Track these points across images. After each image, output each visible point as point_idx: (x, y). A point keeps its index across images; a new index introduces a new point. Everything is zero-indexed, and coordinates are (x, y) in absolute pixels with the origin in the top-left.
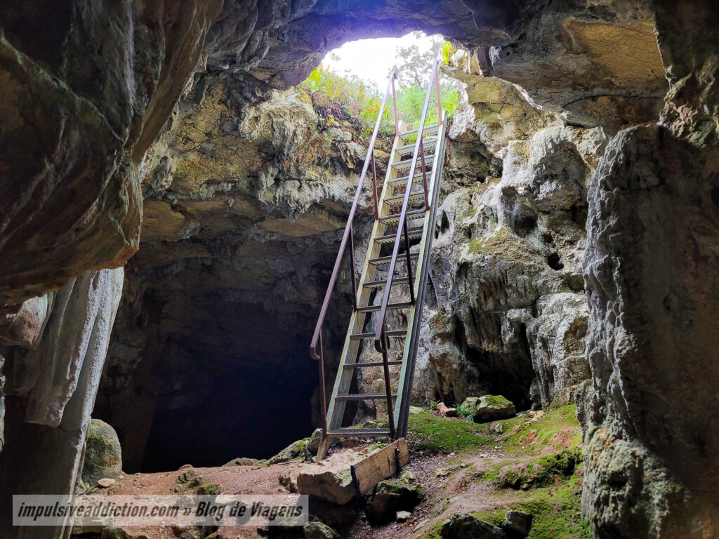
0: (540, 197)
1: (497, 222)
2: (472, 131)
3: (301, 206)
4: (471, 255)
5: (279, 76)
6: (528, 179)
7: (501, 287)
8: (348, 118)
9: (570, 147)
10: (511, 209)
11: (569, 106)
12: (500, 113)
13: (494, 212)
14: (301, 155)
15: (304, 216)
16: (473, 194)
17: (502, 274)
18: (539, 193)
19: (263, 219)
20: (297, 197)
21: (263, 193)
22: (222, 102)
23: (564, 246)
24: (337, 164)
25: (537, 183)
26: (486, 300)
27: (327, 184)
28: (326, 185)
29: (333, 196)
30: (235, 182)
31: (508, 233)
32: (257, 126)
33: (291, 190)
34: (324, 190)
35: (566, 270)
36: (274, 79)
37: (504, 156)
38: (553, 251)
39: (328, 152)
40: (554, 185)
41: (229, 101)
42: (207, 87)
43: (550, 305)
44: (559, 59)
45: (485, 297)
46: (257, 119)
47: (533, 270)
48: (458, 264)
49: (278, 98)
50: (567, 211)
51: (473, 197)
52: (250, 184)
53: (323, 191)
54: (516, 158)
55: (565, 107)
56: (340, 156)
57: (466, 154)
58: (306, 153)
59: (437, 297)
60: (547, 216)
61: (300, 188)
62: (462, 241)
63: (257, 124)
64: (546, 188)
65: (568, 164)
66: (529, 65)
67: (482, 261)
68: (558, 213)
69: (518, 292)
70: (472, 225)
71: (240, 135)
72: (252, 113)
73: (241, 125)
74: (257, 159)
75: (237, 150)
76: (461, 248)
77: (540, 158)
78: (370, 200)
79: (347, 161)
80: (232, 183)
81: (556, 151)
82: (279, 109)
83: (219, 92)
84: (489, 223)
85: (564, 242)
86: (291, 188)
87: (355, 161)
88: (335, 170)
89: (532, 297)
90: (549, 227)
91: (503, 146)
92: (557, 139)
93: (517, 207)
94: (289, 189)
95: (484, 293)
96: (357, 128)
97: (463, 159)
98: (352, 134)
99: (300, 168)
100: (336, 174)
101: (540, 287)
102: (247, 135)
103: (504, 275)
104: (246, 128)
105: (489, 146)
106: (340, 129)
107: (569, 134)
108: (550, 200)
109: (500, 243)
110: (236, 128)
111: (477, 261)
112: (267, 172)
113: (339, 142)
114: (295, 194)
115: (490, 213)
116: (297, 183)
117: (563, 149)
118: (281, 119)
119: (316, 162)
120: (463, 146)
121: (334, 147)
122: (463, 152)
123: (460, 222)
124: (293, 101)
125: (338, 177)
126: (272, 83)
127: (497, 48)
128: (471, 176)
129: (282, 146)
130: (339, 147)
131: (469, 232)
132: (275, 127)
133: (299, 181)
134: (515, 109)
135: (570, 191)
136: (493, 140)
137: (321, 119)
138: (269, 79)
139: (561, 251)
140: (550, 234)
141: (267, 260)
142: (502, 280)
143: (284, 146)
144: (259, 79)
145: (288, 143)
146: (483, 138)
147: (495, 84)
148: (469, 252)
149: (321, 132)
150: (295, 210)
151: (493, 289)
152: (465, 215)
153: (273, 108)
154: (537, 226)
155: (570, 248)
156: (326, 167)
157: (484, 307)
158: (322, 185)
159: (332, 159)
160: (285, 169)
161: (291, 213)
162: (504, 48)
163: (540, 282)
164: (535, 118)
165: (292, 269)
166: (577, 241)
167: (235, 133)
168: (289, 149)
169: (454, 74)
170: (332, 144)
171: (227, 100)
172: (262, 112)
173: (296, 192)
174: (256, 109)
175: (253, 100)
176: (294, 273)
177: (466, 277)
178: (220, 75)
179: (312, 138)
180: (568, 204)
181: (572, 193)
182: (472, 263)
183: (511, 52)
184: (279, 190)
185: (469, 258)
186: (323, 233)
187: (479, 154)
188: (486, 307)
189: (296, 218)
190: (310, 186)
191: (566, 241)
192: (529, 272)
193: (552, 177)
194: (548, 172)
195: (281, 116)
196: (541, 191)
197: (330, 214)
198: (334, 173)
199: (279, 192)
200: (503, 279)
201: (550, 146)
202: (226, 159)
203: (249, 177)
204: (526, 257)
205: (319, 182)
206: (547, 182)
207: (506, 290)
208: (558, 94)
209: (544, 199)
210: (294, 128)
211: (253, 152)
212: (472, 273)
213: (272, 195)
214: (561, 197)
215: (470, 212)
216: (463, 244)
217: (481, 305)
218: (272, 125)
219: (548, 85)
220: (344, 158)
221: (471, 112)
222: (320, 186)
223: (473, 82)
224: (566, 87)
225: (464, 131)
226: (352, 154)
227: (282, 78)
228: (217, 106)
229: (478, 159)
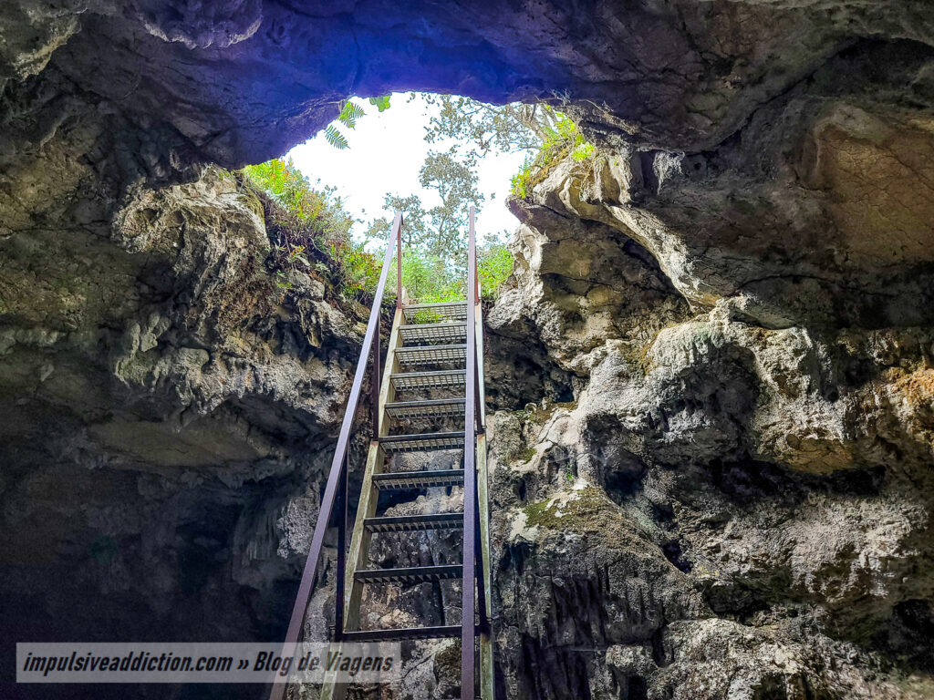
0: (670, 437)
1: (576, 475)
2: (528, 320)
3: (203, 400)
4: (534, 530)
5: (226, 138)
6: (647, 404)
7: (593, 596)
8: (325, 260)
9: (736, 355)
10: (600, 453)
11: (754, 285)
12: (585, 296)
13: (571, 455)
14: (224, 303)
15: (200, 422)
16: (527, 422)
17: (598, 571)
18: (667, 429)
19: (106, 418)
20: (198, 381)
21: (126, 362)
22: (85, 159)
23: (697, 528)
24: (288, 334)
25: (665, 413)
26: (560, 623)
27: (265, 367)
28: (262, 369)
29: (272, 392)
30: (69, 331)
31: (599, 497)
32: (150, 228)
33: (189, 366)
34: (256, 377)
35: (702, 572)
36: (217, 142)
37: (596, 364)
38: (670, 536)
39: (276, 310)
40: (696, 420)
41: (104, 163)
42: (64, 117)
43: (696, 641)
44: (775, 194)
45: (559, 617)
46: (152, 214)
47: (652, 570)
48: (505, 546)
49: (203, 192)
50: (705, 467)
51: (526, 428)
52: (100, 340)
53: (253, 379)
54: (623, 368)
55: (743, 287)
56: (298, 322)
57: (507, 358)
58: (235, 301)
59: (446, 608)
60: (672, 472)
61: (207, 368)
62: (511, 503)
63: (153, 225)
64: (681, 423)
65: (723, 385)
66: (717, 197)
67: (560, 544)
68: (692, 469)
69: (629, 611)
70: (529, 475)
71: (108, 237)
72: (146, 200)
73: (120, 215)
74: (130, 293)
75: (93, 266)
76: (509, 516)
77: (679, 370)
78: (337, 411)
79: (308, 332)
80: (61, 331)
81: (711, 360)
82: (203, 208)
83: (87, 138)
84: (560, 476)
85: (697, 522)
86: (190, 364)
87: (322, 335)
88: (282, 344)
89: (653, 622)
90: (670, 493)
91: (581, 350)
92: (719, 339)
93: (610, 452)
94: (186, 363)
95: (558, 607)
96: (335, 281)
97: (501, 365)
98: (326, 287)
99: (216, 328)
100: (281, 353)
101: (669, 604)
102: (126, 239)
103: (601, 574)
104: (128, 223)
105: (554, 348)
106: (306, 275)
107: (741, 335)
108: (687, 444)
109: (591, 513)
110: (105, 219)
111: (546, 543)
112: (145, 324)
113: (301, 296)
114: (196, 376)
115: (562, 458)
116: (204, 356)
117: (724, 358)
118: (201, 229)
119: (250, 323)
120: (507, 343)
121: (290, 304)
122: (503, 353)
123: (506, 468)
124: (232, 203)
125: (286, 359)
126: (209, 148)
127: (674, 156)
128: (511, 395)
129: (193, 277)
130: (299, 304)
131: (523, 488)
132: (187, 240)
133: (209, 351)
134: (614, 293)
135: (723, 432)
136: (566, 339)
137: (277, 247)
138: (204, 139)
139: (692, 537)
140: (670, 505)
141: (83, 507)
142: (595, 584)
143: (197, 279)
144: (185, 133)
145: (205, 276)
146: (547, 332)
147: (588, 247)
148: (529, 524)
149: (271, 271)
150: (188, 408)
151: (577, 601)
152: (515, 456)
153: (191, 204)
154: (642, 489)
155: (710, 534)
156: (266, 337)
157: (557, 636)
158: (253, 368)
159: (280, 325)
160: (186, 324)
161: (177, 413)
162: (689, 155)
163: (667, 593)
164: (643, 312)
165: (134, 531)
166: (725, 522)
167: (101, 230)
168: (205, 286)
169: (531, 216)
170: (287, 297)
171: (100, 160)
172: (167, 205)
173: (199, 372)
174: (155, 196)
175: (159, 172)
176: (136, 539)
177: (520, 573)
178: (101, 105)
179: (254, 278)
180: (708, 456)
181: (725, 436)
182: (536, 546)
183: (704, 164)
184: (162, 363)
185: (531, 534)
186: (226, 464)
187: (529, 361)
188: (560, 638)
189: (186, 424)
190: (228, 366)
191: (702, 522)
192: (648, 574)
193: (693, 406)
194: (688, 396)
195: (203, 223)
196: (671, 426)
197: (251, 426)
198: (279, 351)
199: (162, 367)
200: (600, 583)
201: (704, 349)
202: (60, 280)
203: (101, 327)
204: (637, 544)
205: (248, 360)
206: (684, 413)
207: (605, 605)
208: (739, 262)
209: (677, 440)
210: (223, 250)
211: (125, 279)
212: (535, 565)
213: (143, 369)
214: (706, 442)
215: (523, 452)
216: (513, 509)
217: (550, 632)
218: (182, 233)
219: (730, 242)
220: (303, 326)
221: (535, 290)
222: (249, 369)
223: (559, 235)
224: (753, 253)
225: (515, 317)
226: (321, 321)
227: (233, 143)
228: (74, 164)
229: (525, 369)
